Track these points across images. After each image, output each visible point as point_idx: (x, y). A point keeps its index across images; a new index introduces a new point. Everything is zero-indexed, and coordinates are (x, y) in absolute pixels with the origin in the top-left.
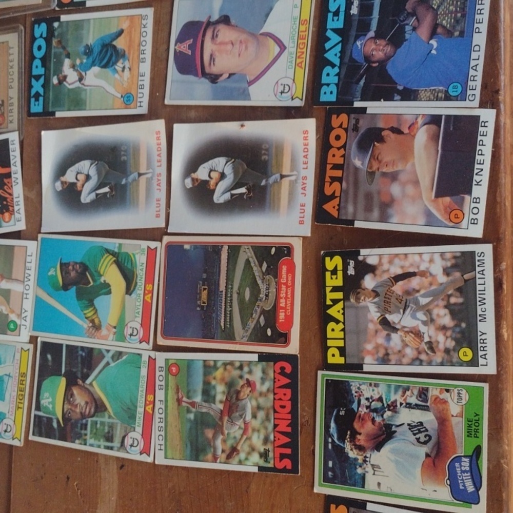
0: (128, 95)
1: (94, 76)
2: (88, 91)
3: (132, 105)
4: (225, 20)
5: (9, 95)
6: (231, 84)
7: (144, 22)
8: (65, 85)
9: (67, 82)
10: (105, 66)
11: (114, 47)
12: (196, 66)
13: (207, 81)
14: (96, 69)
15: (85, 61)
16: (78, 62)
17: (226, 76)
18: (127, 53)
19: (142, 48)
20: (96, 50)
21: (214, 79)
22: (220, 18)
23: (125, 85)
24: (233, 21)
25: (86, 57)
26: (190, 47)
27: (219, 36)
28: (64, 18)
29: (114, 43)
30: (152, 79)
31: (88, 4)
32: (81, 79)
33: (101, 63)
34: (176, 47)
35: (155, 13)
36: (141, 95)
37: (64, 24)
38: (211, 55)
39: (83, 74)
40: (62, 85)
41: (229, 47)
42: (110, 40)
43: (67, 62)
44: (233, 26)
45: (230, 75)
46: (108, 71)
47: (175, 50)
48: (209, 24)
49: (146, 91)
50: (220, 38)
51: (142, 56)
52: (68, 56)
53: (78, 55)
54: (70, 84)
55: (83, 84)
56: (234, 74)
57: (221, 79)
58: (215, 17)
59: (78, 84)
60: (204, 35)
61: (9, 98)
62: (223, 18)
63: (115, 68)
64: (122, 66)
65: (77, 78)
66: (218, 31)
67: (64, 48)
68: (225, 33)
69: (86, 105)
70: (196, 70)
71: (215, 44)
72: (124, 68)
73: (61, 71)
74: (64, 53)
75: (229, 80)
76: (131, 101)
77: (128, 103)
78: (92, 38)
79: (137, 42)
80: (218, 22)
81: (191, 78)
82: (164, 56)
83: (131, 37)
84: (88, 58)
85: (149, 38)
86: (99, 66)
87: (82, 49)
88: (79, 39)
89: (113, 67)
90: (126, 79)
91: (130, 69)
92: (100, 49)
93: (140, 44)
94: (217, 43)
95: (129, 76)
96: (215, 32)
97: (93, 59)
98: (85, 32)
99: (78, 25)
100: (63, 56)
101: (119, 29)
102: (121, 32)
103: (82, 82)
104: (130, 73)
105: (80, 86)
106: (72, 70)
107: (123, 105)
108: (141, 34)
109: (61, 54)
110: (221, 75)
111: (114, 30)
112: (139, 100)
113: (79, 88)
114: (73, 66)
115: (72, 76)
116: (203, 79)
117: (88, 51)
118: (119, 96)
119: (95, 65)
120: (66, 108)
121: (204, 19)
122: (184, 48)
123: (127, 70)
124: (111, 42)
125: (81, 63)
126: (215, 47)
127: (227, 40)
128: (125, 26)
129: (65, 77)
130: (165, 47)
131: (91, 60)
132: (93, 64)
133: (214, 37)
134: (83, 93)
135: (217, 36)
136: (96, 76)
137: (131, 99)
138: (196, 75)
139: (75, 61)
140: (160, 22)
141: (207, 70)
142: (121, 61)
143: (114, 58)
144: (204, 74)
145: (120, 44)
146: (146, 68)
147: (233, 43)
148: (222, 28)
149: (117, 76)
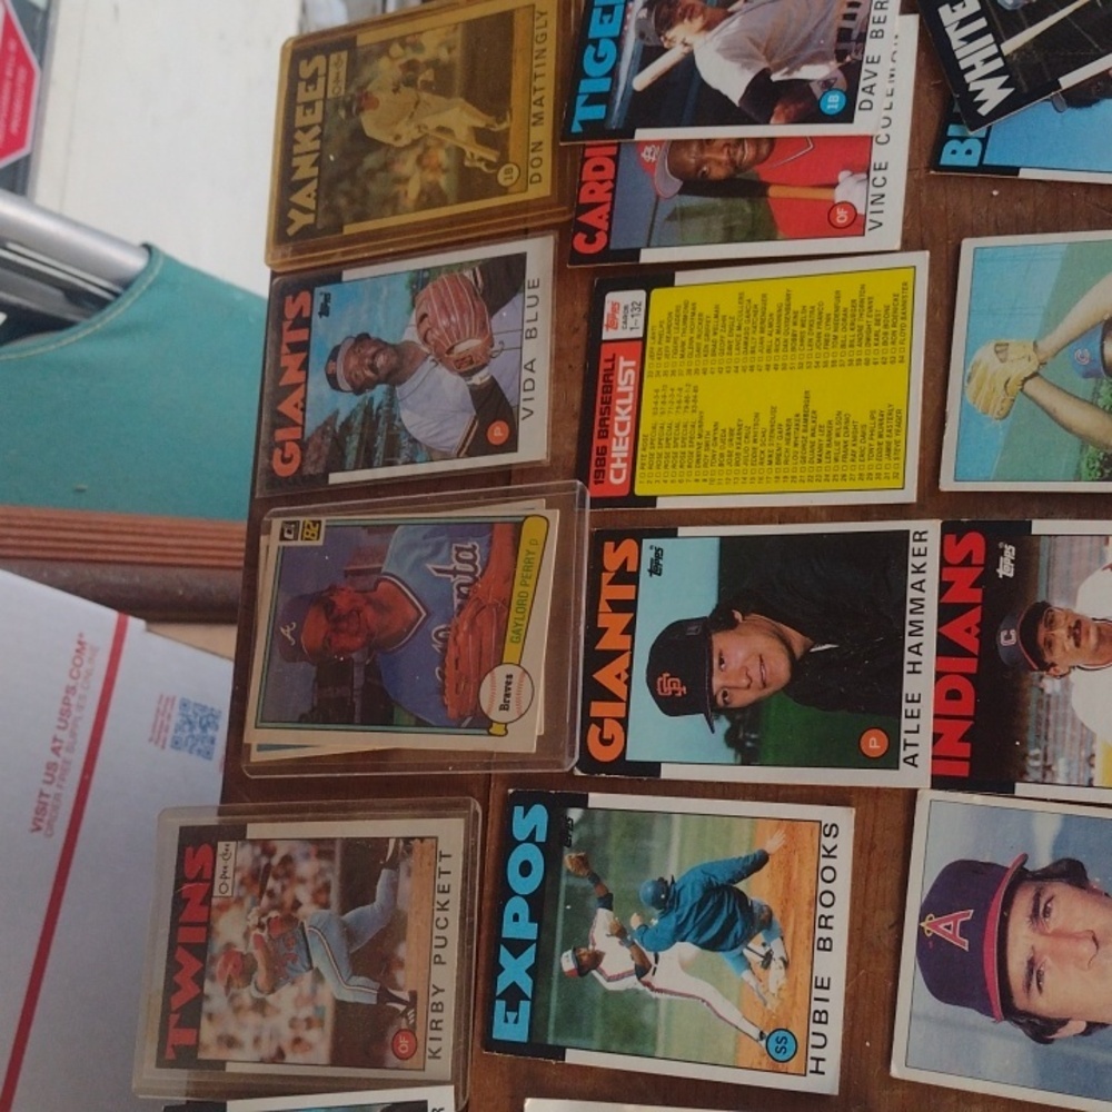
0: (782, 1034)
1: (678, 966)
2: (663, 1007)
3: (793, 1065)
4: (1071, 872)
5: (432, 982)
6: (1092, 1051)
7: (828, 842)
8: (595, 979)
9: (602, 972)
10: (713, 945)
11: (741, 896)
12: (985, 984)
13: (1020, 1032)
14: (686, 950)
15: (655, 922)
16: (635, 922)
17: (1078, 1026)
18: (777, 917)
19: (821, 910)
20: (689, 897)
21: (1042, 1029)
22: (1056, 864)
23: (773, 1004)
24: (1095, 879)
25: (657, 912)
26: (965, 929)
27: (1053, 914)
28: (597, 800)
29: (741, 886)
30: (851, 999)
31: (667, 773)
32: (642, 970)
33: (700, 934)
34: (923, 924)
35: (860, 823)
36: (819, 1041)
37: (599, 815)
38: (1031, 963)
39: (650, 956)
40: (587, 977)
41: (1086, 948)
42: (728, 876)
43: (603, 919)
44: (1094, 892)
45: (1092, 1027)
46: (721, 959)
47: (921, 929)
48: (1022, 876)
49: (835, 1030)
50: (1057, 919)
51: (820, 933)
52: (607, 901)
53: (636, 905)
54: (609, 979)
55: (648, 984)
56: (1104, 1025)
57: (1063, 1032)
58: (1042, 860)
59: (632, 982)
60: (1007, 904)
61: (432, 990)
62: (1064, 867)
63: (742, 954)
64: (763, 951)
65: (631, 966)
66: (1049, 900)
67: (596, 879)
68: (1068, 908)
69: (654, 1045)
70: (986, 996)
71: (1043, 933)
72: (768, 958)
73: (586, 941)
74: (596, 893)
75: (1085, 1038)
76: (790, 1053)
77: (780, 1057)
78: (676, 862)
79: (806, 891)
80: (1047, 875)
81: (970, 1015)
82: (887, 941)
83: (789, 878)
84: (664, 915)
85: (843, 887)
86: (695, 944)
87: (647, 889)
88: (639, 862)
89: (737, 951)
90: (773, 989)
91: (786, 964)
92: (699, 896)
93: (816, 899)
94: (1049, 931)
95: (783, 981)
96: (1043, 901)
97: (679, 917)
98: (656, 844)
99: (639, 824)
100: (592, 901)
101: (755, 850)
102: (760, 861)
103: (647, 978)
104: (787, 976)
105: (640, 987)
106: (616, 940)
107: (766, 1062)
108: (819, 872)
109: (586, 894)
110: (1063, 1023)
111: (741, 851)
112: (813, 1053)
113: (637, 992)
114: (621, 932)
115: (617, 959)
116: (1006, 1025)
117: (665, 896)
118: (755, 1033)
119: (683, 940)
120: (596, 1045)
121: (1008, 861)
122: (948, 928)
123: (776, 964)
124: (733, 881)
125: (645, 927)
126: (1041, 943)
127: (1078, 927)
128: (772, 844)
129: (597, 958)
130: (890, 917)
131: (672, 921)
132: (679, 935)
133: (1038, 914)
134: (650, 1007)
135: (1047, 912)
136: (685, 967)
137: (790, 1046)
138: (986, 1009)
139: (627, 917)
140: (873, 847)
141: (1020, 1001)
142: (760, 937)
143: (739, 927)
144: (1010, 1012)
145: (758, 889)
146: (833, 966)
147: (1098, 938)
148: (1061, 893)
149: (746, 975)
